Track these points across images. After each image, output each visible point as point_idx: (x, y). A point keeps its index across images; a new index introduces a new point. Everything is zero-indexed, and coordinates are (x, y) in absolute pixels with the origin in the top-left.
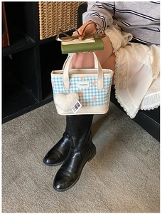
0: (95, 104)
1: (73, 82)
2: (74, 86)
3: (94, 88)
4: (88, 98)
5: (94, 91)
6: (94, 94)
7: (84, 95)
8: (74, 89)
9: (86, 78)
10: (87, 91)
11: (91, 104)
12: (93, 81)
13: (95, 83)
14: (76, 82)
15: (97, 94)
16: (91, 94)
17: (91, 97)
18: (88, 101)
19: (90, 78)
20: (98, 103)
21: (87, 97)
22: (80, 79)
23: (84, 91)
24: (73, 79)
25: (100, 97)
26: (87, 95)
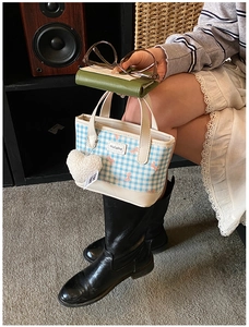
0: (128, 184)
1: (102, 140)
2: (102, 145)
3: (131, 157)
4: (118, 171)
5: (130, 163)
6: (130, 168)
7: (114, 165)
8: (101, 150)
9: (123, 139)
10: (120, 160)
11: (122, 183)
12: (133, 146)
13: (135, 150)
14: (107, 141)
15: (135, 169)
16: (124, 167)
17: (123, 172)
18: (118, 176)
19: (128, 140)
20: (133, 185)
21: (118, 169)
22: (113, 136)
23: (115, 159)
24: (102, 134)
25: (140, 176)
26: (119, 166)
